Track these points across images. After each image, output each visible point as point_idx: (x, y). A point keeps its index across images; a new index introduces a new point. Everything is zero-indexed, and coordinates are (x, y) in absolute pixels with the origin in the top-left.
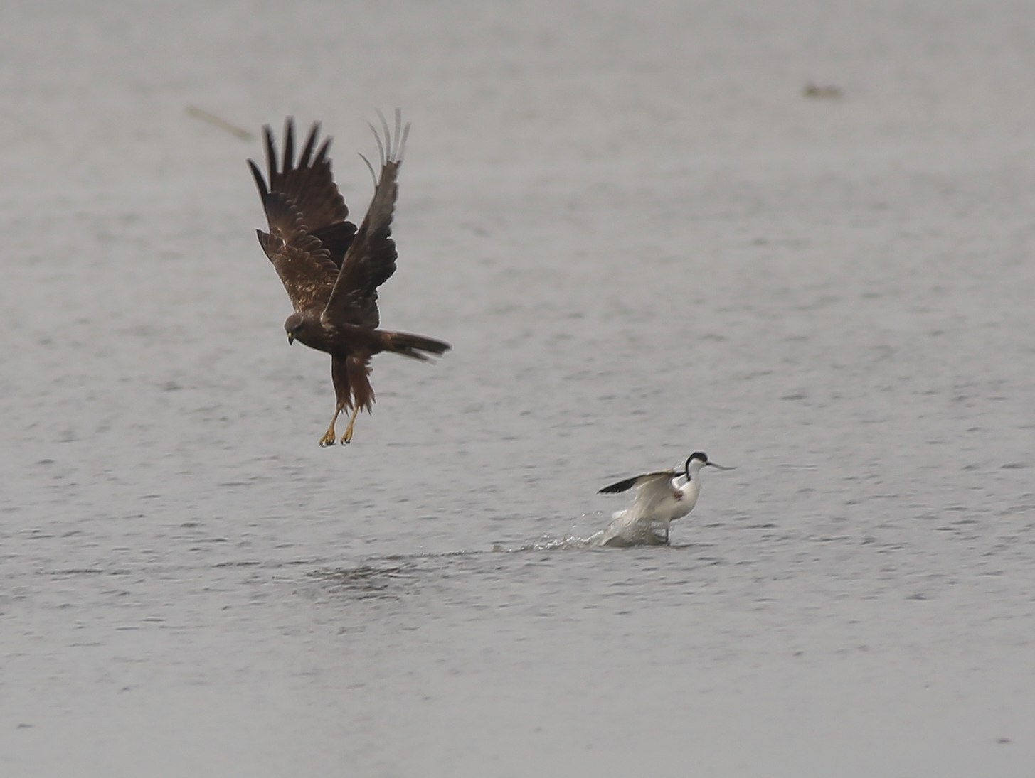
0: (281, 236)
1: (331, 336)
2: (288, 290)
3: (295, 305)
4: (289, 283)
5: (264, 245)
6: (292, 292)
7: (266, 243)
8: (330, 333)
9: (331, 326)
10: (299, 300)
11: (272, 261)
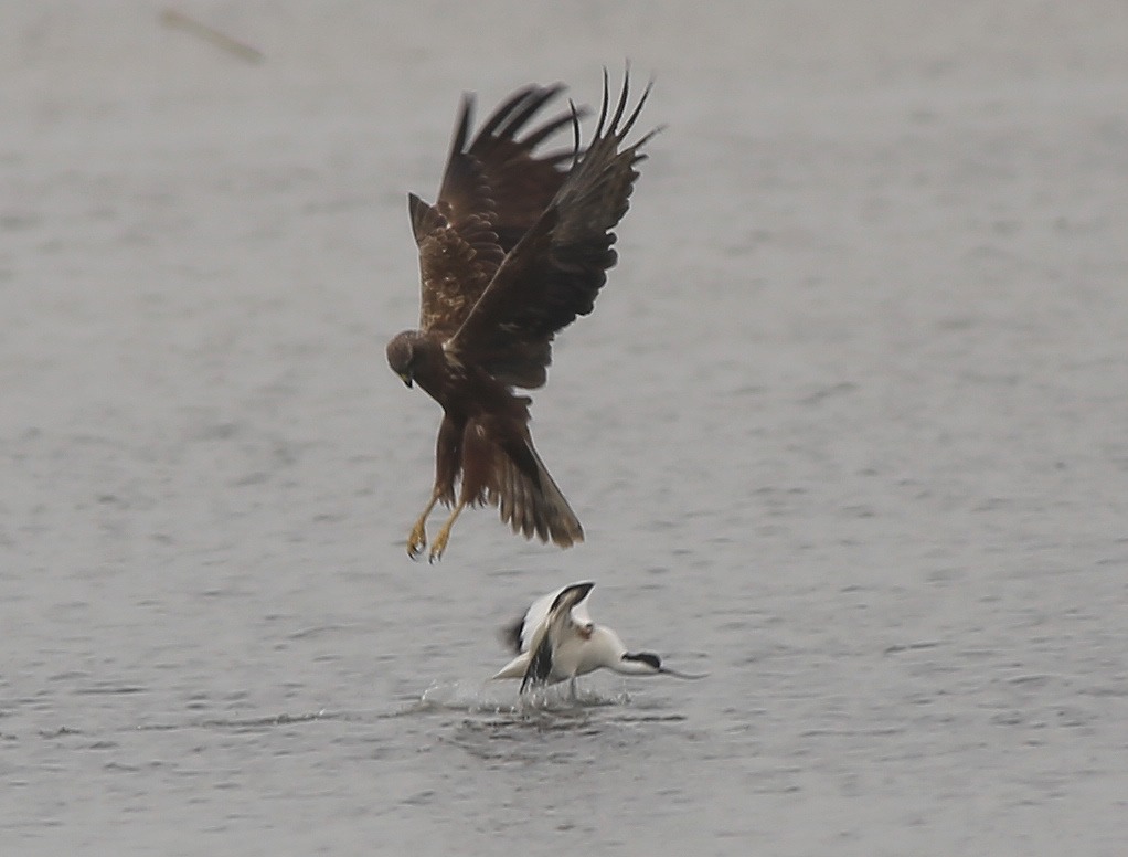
0: (449, 216)
1: (453, 376)
2: (423, 295)
3: (425, 320)
4: (429, 284)
5: (416, 218)
6: (430, 300)
7: (421, 217)
8: (453, 370)
9: (459, 364)
10: (432, 313)
11: (419, 245)
